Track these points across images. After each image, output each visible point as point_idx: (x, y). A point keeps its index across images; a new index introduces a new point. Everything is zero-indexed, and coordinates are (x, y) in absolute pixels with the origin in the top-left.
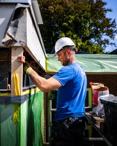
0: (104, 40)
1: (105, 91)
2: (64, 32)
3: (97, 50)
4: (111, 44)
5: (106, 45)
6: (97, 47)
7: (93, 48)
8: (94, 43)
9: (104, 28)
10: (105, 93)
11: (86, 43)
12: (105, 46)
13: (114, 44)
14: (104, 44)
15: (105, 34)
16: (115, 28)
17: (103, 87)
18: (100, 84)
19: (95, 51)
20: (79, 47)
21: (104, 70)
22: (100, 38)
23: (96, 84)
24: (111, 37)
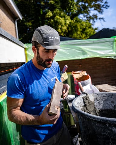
0: (93, 15)
1: (87, 80)
2: (51, 11)
3: (86, 27)
4: (100, 19)
5: (95, 20)
6: (86, 24)
7: (82, 25)
8: (83, 19)
9: (91, 3)
10: (87, 83)
11: (74, 21)
12: (94, 22)
13: (103, 19)
14: (93, 19)
15: (93, 9)
16: (102, 2)
17: (85, 76)
18: (82, 72)
19: (84, 27)
20: (68, 25)
21: (86, 56)
22: (88, 14)
23: (79, 72)
24: (99, 12)
